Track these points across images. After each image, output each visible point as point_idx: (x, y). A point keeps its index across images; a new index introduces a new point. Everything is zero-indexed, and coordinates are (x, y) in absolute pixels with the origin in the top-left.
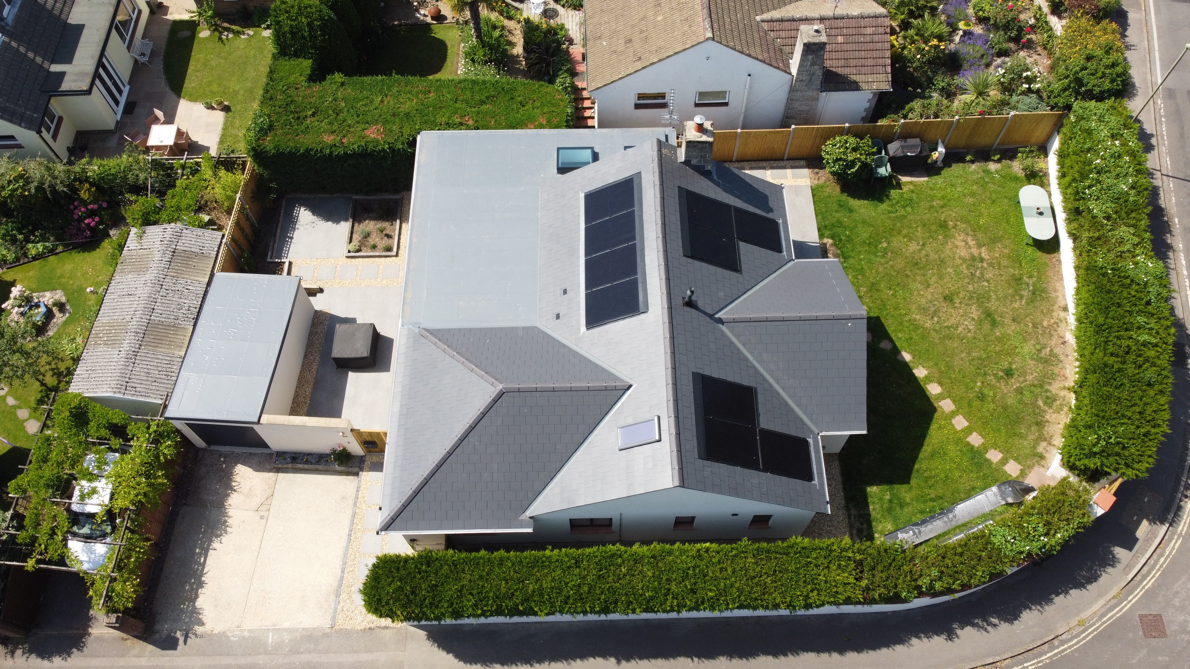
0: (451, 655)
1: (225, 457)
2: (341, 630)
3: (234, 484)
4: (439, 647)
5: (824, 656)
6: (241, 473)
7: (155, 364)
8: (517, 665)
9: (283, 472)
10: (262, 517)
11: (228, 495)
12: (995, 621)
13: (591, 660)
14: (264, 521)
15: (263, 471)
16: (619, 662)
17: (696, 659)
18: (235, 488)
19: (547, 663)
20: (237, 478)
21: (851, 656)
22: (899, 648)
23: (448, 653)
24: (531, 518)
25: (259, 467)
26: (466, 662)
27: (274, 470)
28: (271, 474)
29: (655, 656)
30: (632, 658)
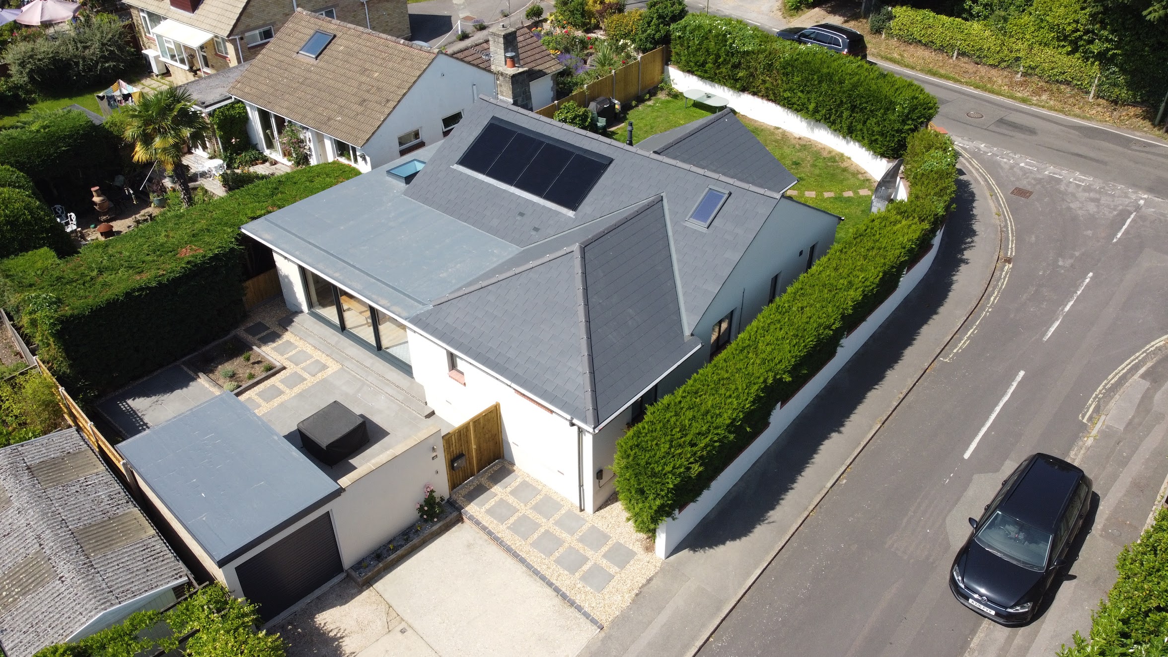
0: (728, 542)
1: (290, 624)
2: (613, 621)
3: (332, 634)
4: (710, 547)
5: (931, 322)
6: (329, 620)
7: (127, 559)
8: (783, 499)
9: (376, 581)
10: (403, 631)
11: (339, 647)
12: (969, 240)
13: (822, 447)
14: (409, 632)
15: (352, 598)
16: (840, 432)
17: (876, 387)
18: (339, 635)
19: (800, 478)
20: (329, 627)
21: (942, 310)
22: (954, 287)
23: (724, 543)
24: (692, 335)
25: (343, 598)
26: (745, 535)
27: (364, 587)
28: (366, 593)
29: (855, 408)
30: (843, 422)
